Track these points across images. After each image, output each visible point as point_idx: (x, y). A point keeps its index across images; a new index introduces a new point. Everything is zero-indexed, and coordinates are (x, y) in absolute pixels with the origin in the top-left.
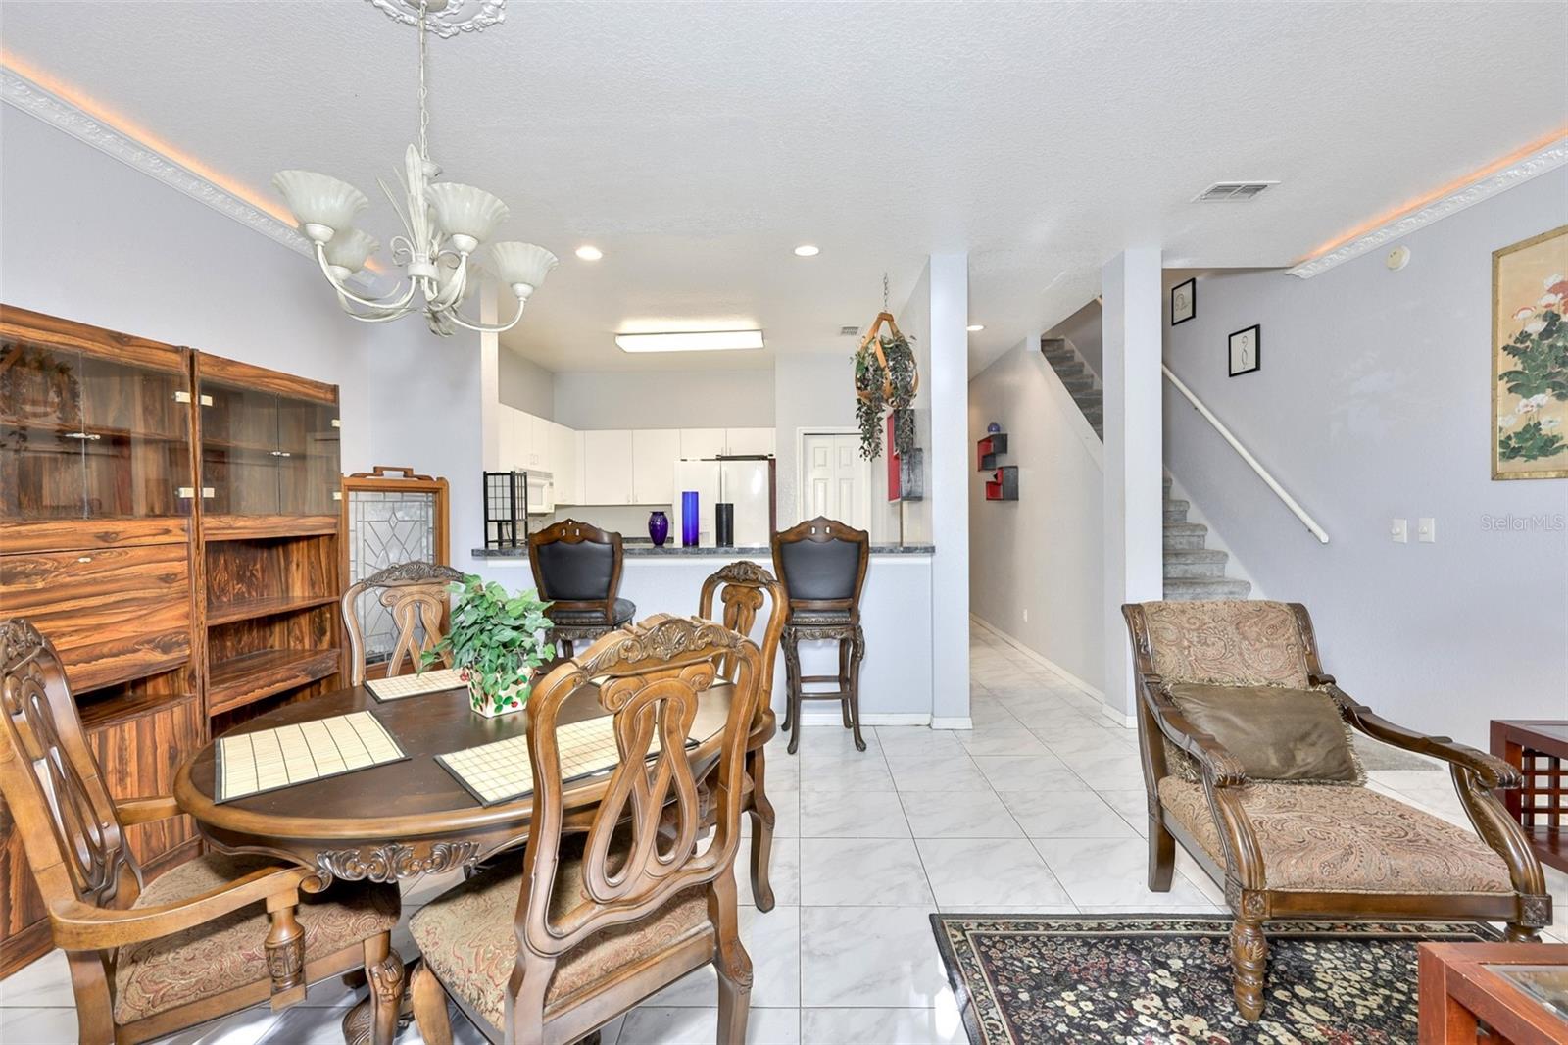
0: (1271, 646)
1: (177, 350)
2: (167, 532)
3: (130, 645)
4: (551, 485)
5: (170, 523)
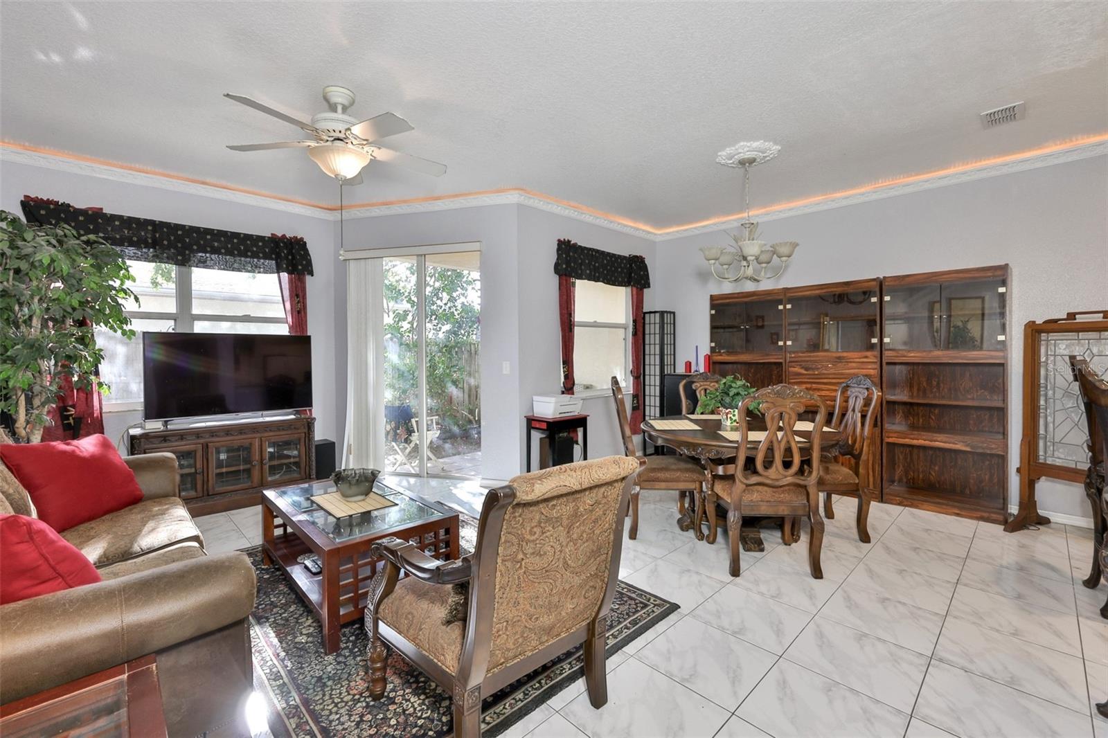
1: (874, 280)
2: (866, 357)
5: (869, 354)
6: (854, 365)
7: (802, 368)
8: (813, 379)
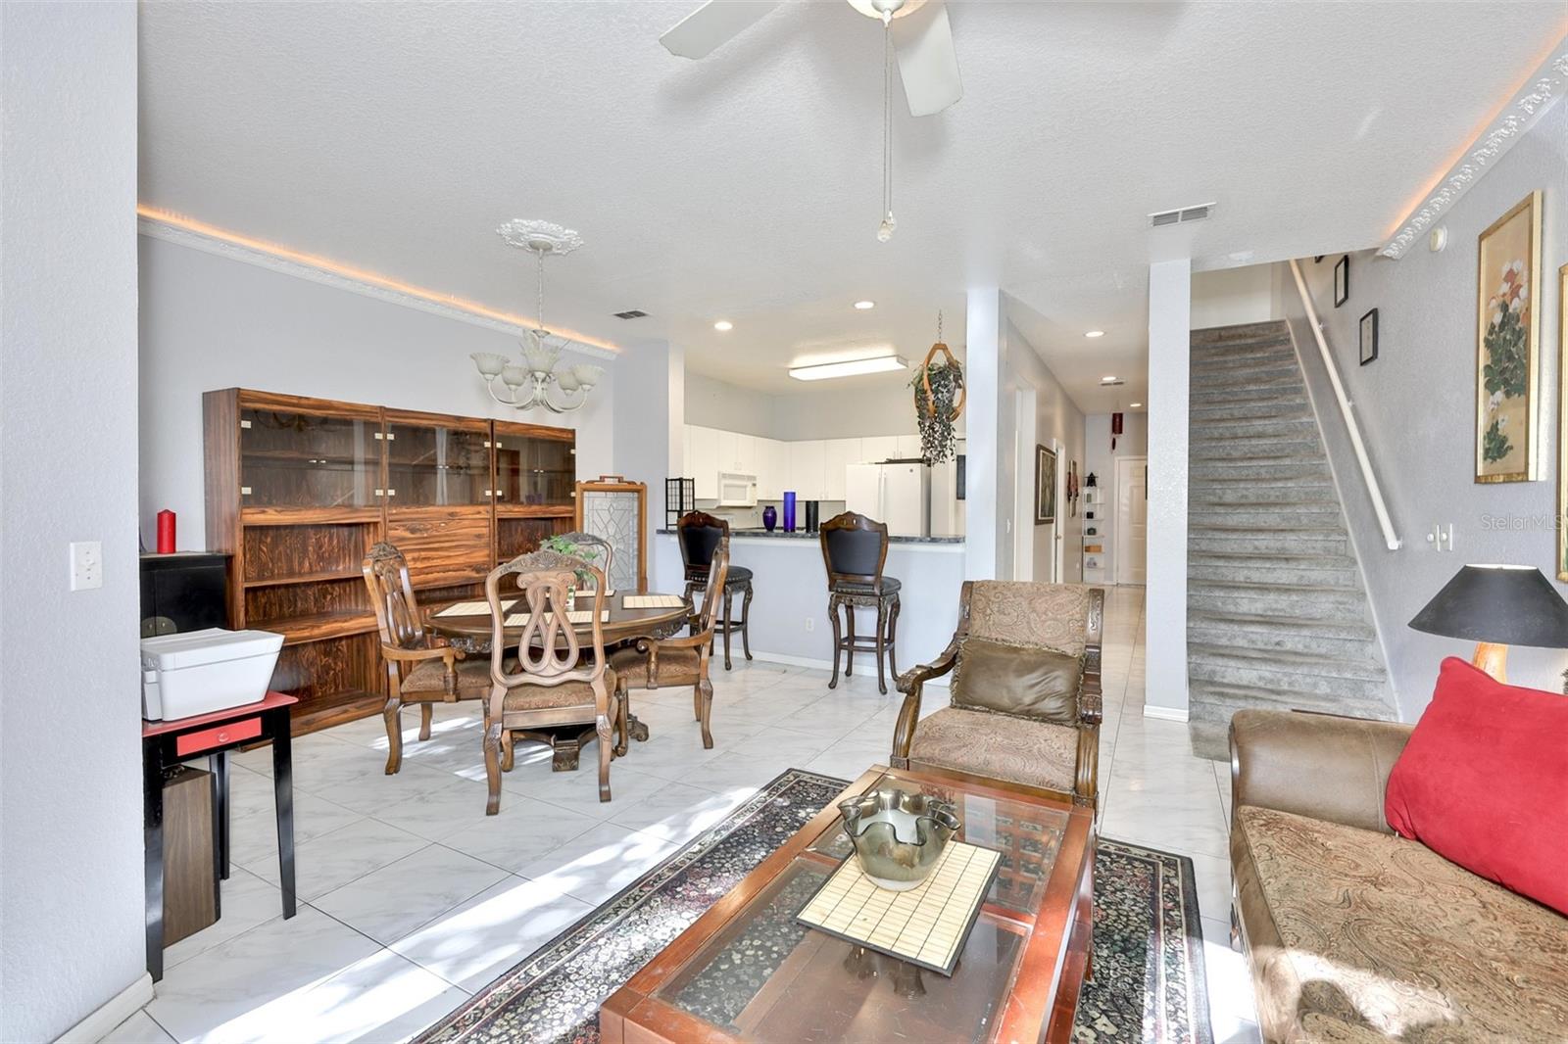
0: (1055, 619)
1: (485, 421)
2: (479, 513)
3: (462, 567)
4: (754, 485)
5: (481, 508)
6: (466, 522)
7: (407, 529)
8: (424, 544)
